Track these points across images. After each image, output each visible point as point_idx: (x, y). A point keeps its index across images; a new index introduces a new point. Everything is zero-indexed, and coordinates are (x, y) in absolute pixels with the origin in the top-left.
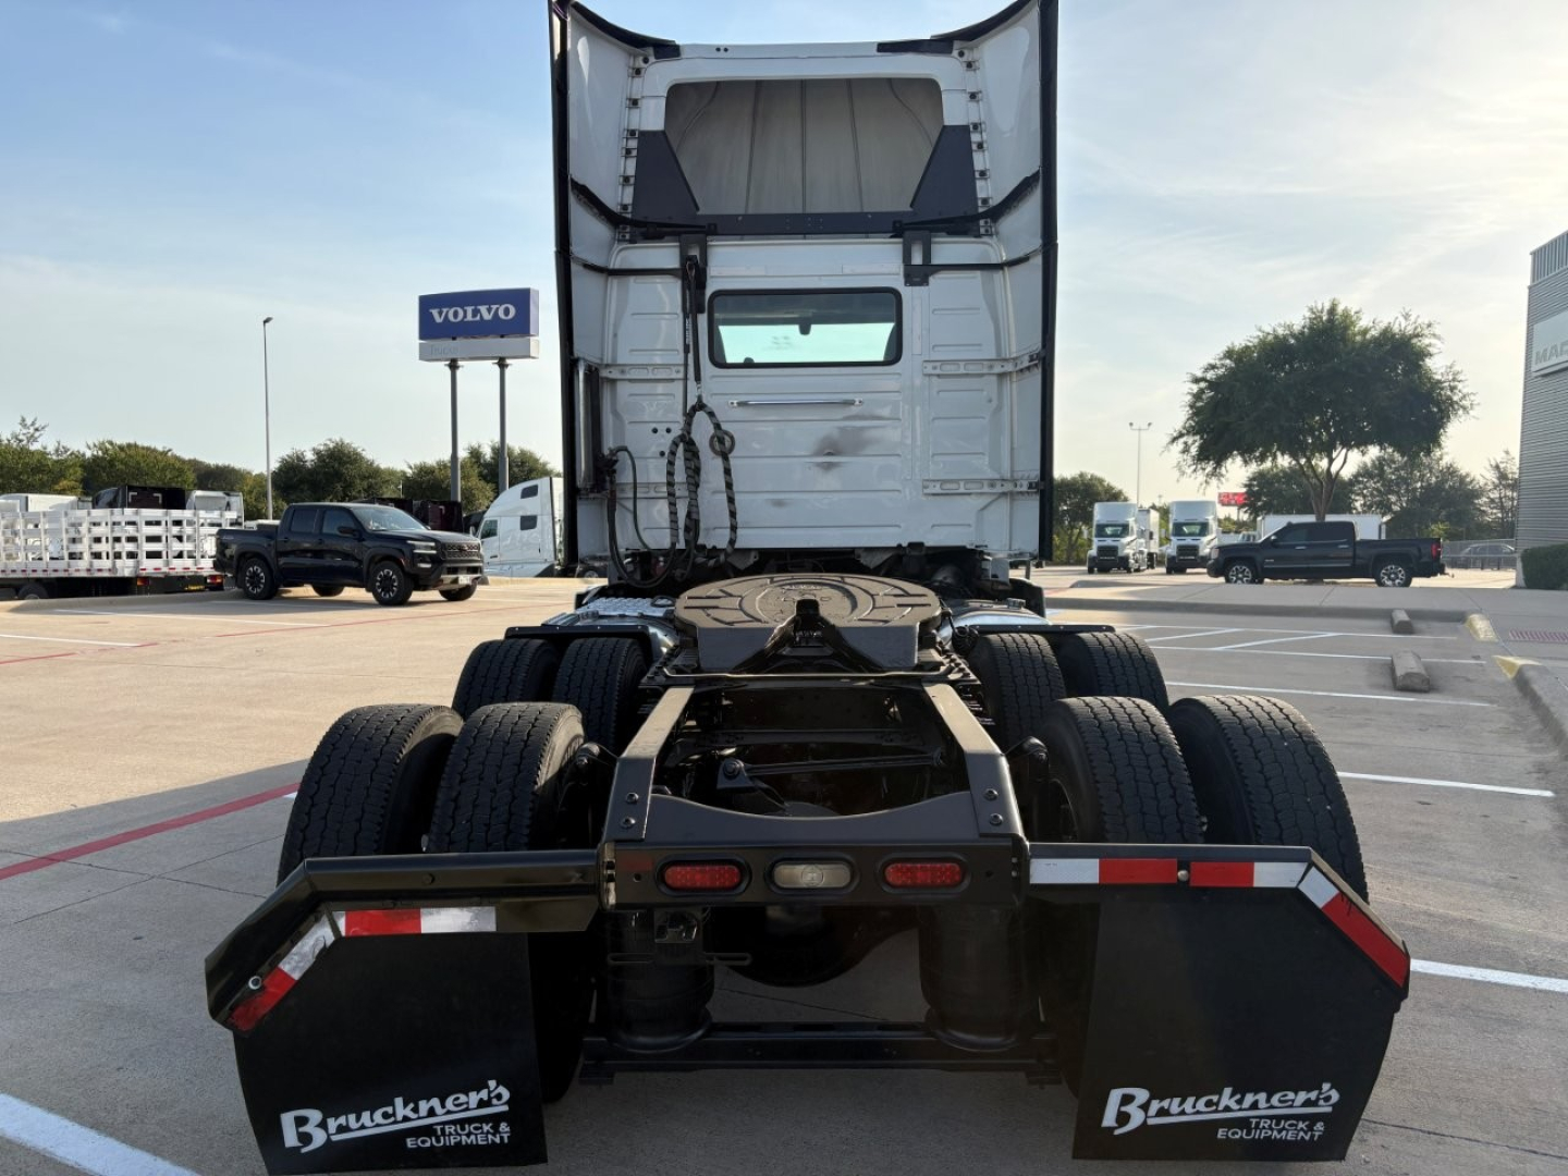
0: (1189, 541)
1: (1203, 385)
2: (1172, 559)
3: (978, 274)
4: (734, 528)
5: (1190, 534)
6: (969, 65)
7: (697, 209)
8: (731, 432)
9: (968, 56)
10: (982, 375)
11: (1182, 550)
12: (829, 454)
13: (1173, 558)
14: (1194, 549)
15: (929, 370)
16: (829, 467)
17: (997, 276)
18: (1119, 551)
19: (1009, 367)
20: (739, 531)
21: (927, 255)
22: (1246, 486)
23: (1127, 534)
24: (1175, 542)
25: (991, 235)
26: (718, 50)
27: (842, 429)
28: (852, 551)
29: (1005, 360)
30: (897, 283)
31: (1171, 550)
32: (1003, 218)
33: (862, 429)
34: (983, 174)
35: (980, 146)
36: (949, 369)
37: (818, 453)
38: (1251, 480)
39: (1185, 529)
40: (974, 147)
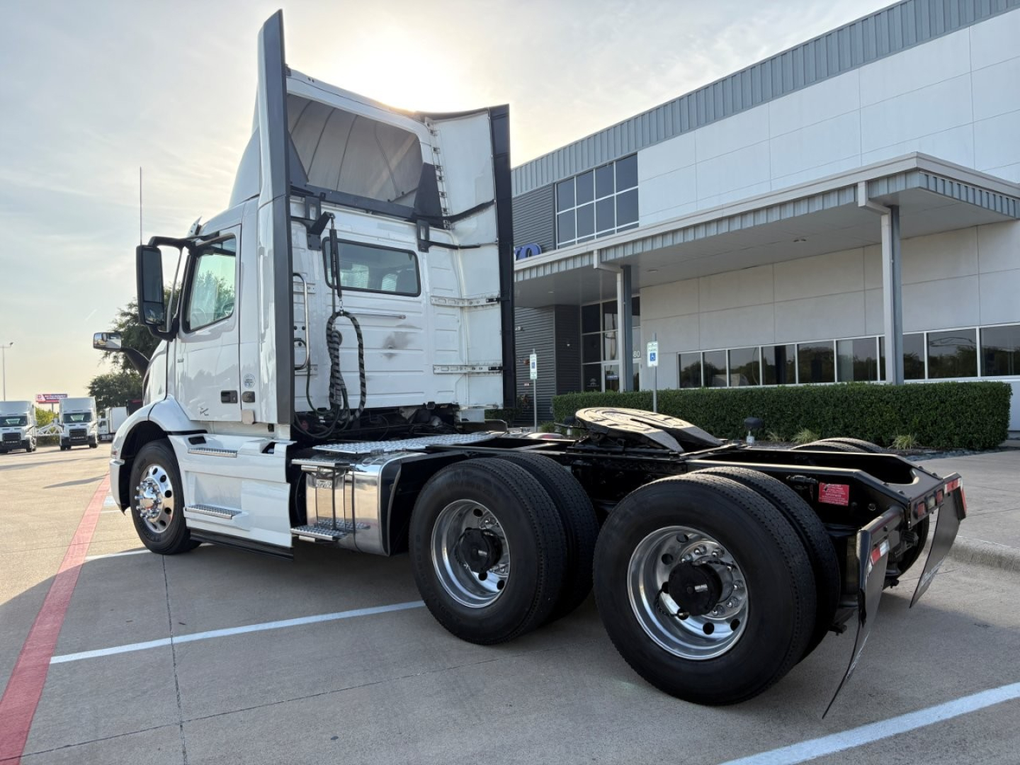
0: (78, 426)
1: (128, 318)
2: (65, 440)
3: (448, 250)
4: (363, 394)
5: (79, 421)
6: (432, 132)
7: (308, 181)
8: (341, 332)
9: (431, 127)
10: (454, 307)
11: (73, 432)
12: (391, 348)
13: (67, 439)
14: (83, 432)
15: (434, 302)
16: (390, 356)
17: (455, 252)
18: (22, 437)
19: (466, 304)
20: (367, 397)
21: (427, 235)
22: (90, 388)
23: (26, 424)
24: (68, 427)
25: (449, 229)
26: (309, 79)
27: (396, 333)
28: (398, 408)
29: (463, 300)
30: (415, 249)
31: (64, 433)
32: (458, 222)
33: (406, 333)
34: (443, 194)
35: (440, 178)
36: (442, 302)
37: (385, 347)
38: (93, 384)
39: (72, 417)
40: (438, 178)
